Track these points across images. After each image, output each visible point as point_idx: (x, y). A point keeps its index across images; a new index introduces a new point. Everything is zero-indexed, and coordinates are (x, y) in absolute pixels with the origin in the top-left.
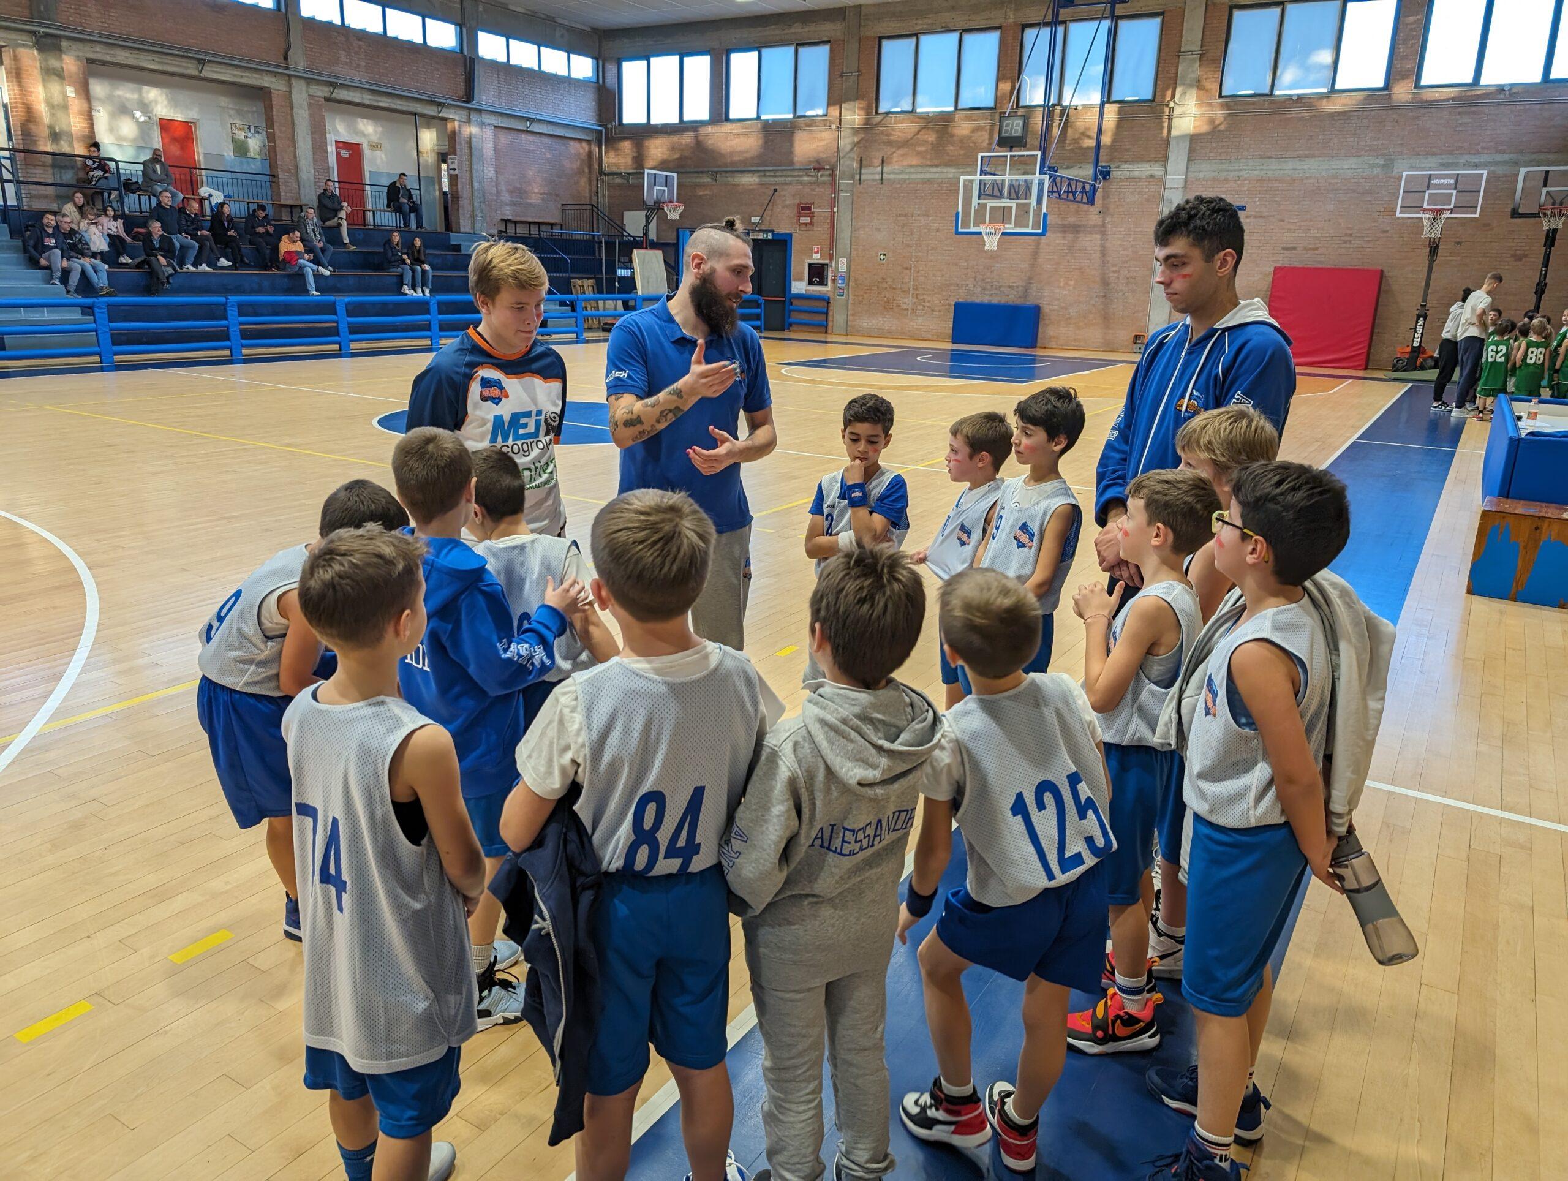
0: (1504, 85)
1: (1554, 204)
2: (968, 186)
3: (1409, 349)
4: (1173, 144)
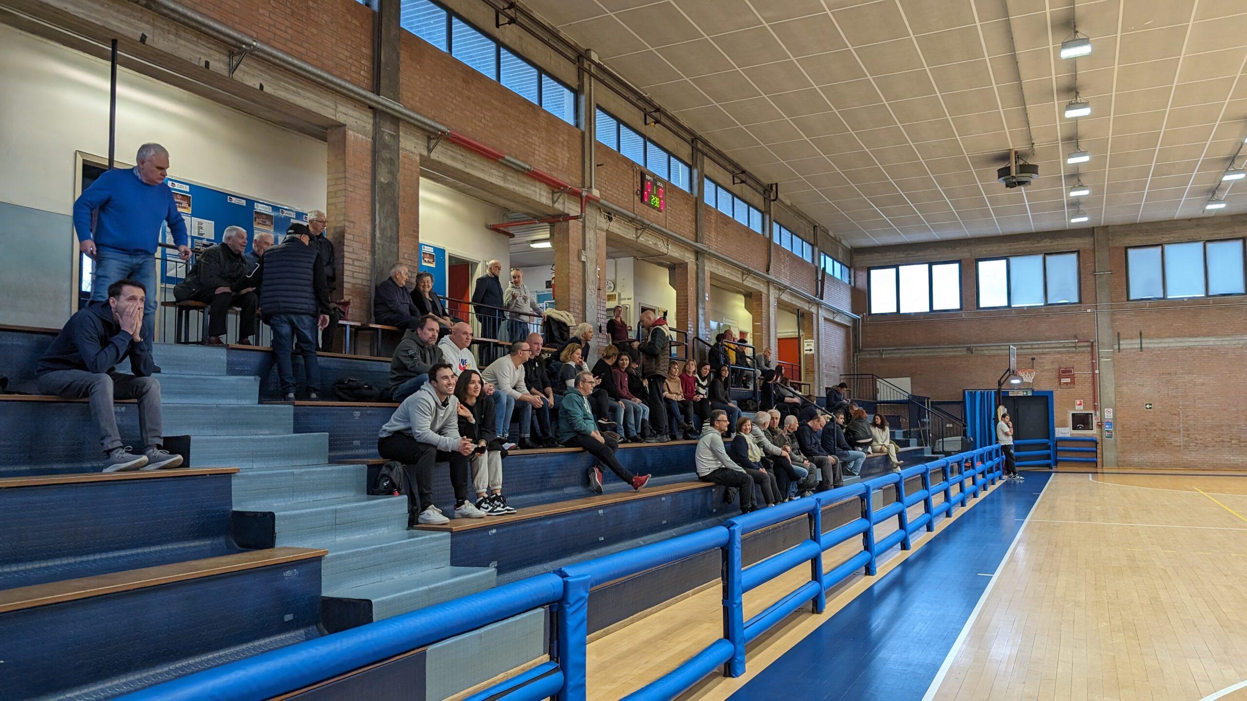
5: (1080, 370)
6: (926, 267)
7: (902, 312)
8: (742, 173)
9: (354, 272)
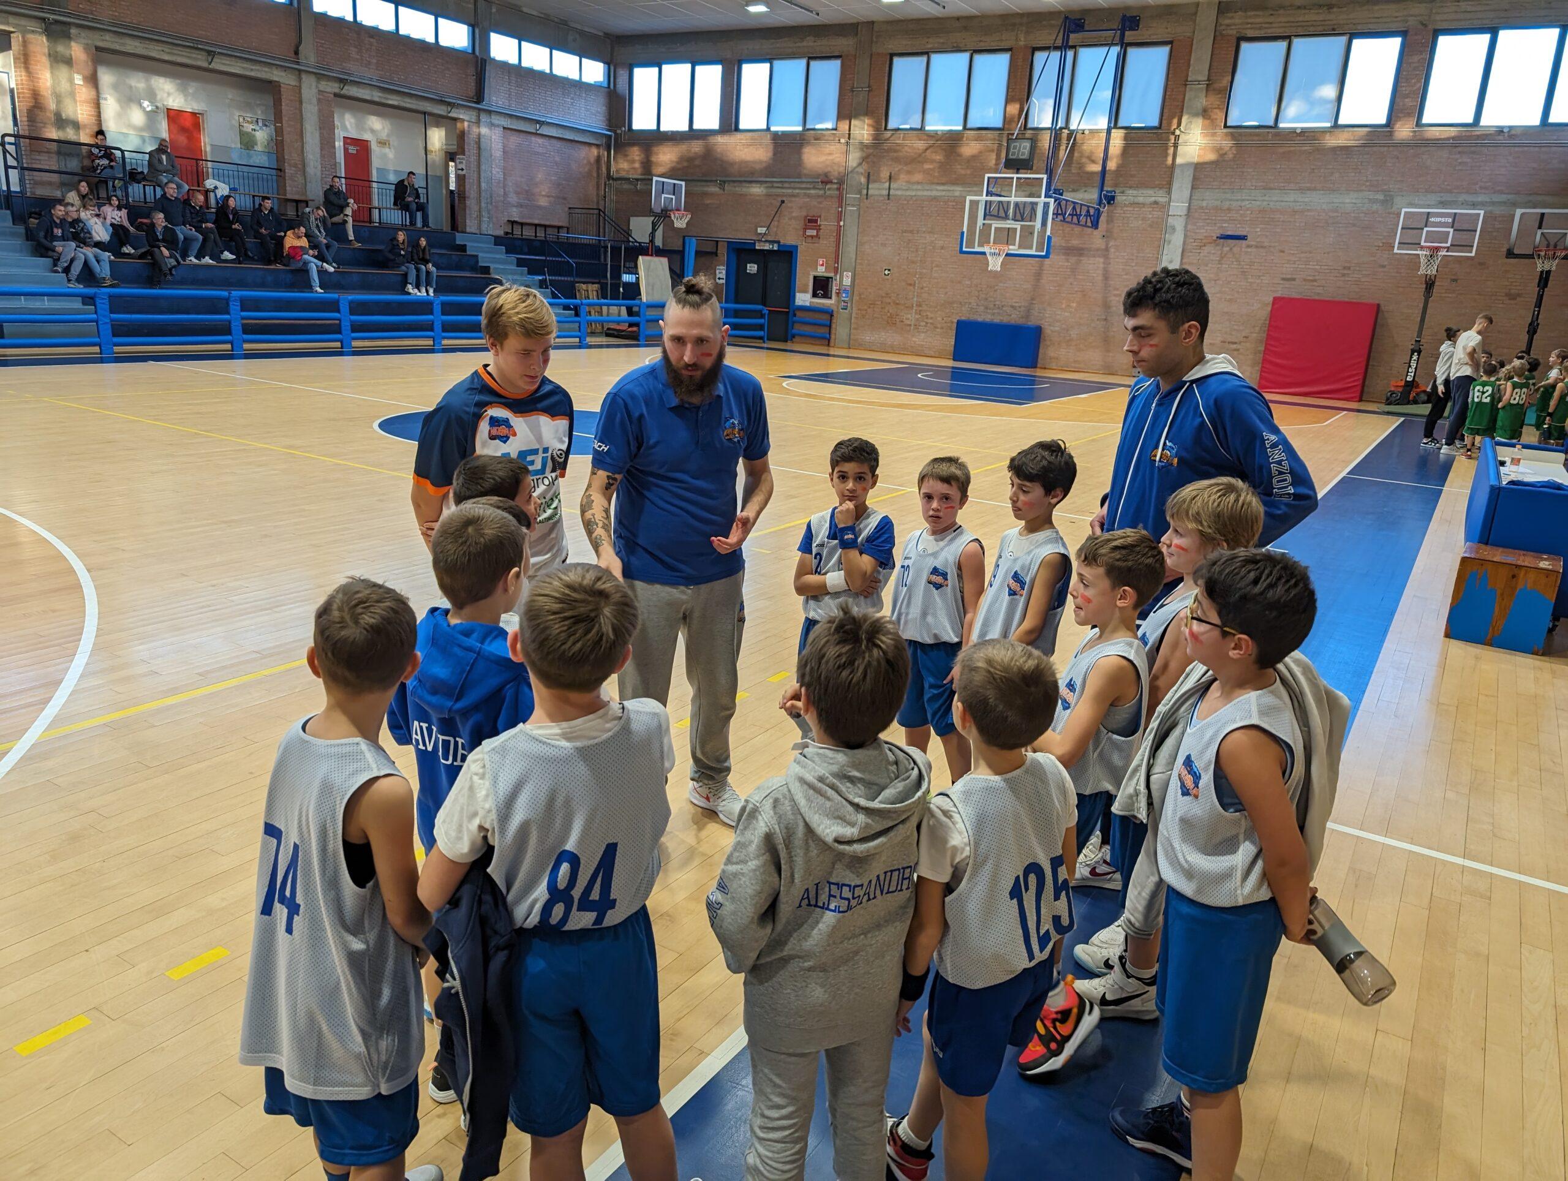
0: (1503, 127)
1: (1548, 246)
2: (974, 204)
3: (1403, 383)
4: (1177, 171)
5: (826, 220)
6: (687, 67)
7: (662, 129)
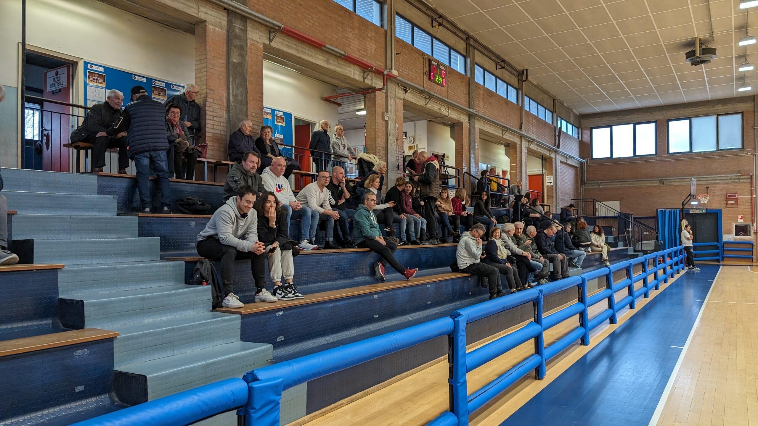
5: (741, 195)
6: (631, 126)
7: (614, 156)
8: (502, 62)
9: (214, 125)
